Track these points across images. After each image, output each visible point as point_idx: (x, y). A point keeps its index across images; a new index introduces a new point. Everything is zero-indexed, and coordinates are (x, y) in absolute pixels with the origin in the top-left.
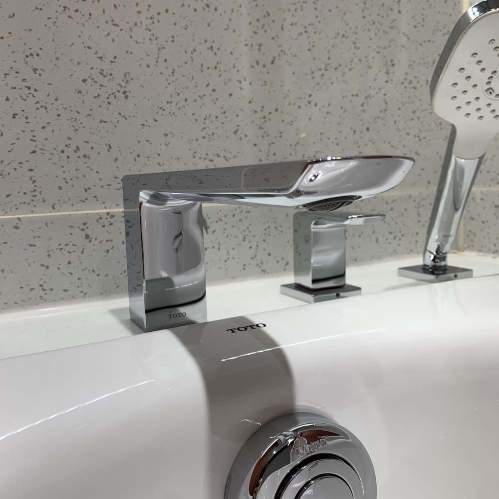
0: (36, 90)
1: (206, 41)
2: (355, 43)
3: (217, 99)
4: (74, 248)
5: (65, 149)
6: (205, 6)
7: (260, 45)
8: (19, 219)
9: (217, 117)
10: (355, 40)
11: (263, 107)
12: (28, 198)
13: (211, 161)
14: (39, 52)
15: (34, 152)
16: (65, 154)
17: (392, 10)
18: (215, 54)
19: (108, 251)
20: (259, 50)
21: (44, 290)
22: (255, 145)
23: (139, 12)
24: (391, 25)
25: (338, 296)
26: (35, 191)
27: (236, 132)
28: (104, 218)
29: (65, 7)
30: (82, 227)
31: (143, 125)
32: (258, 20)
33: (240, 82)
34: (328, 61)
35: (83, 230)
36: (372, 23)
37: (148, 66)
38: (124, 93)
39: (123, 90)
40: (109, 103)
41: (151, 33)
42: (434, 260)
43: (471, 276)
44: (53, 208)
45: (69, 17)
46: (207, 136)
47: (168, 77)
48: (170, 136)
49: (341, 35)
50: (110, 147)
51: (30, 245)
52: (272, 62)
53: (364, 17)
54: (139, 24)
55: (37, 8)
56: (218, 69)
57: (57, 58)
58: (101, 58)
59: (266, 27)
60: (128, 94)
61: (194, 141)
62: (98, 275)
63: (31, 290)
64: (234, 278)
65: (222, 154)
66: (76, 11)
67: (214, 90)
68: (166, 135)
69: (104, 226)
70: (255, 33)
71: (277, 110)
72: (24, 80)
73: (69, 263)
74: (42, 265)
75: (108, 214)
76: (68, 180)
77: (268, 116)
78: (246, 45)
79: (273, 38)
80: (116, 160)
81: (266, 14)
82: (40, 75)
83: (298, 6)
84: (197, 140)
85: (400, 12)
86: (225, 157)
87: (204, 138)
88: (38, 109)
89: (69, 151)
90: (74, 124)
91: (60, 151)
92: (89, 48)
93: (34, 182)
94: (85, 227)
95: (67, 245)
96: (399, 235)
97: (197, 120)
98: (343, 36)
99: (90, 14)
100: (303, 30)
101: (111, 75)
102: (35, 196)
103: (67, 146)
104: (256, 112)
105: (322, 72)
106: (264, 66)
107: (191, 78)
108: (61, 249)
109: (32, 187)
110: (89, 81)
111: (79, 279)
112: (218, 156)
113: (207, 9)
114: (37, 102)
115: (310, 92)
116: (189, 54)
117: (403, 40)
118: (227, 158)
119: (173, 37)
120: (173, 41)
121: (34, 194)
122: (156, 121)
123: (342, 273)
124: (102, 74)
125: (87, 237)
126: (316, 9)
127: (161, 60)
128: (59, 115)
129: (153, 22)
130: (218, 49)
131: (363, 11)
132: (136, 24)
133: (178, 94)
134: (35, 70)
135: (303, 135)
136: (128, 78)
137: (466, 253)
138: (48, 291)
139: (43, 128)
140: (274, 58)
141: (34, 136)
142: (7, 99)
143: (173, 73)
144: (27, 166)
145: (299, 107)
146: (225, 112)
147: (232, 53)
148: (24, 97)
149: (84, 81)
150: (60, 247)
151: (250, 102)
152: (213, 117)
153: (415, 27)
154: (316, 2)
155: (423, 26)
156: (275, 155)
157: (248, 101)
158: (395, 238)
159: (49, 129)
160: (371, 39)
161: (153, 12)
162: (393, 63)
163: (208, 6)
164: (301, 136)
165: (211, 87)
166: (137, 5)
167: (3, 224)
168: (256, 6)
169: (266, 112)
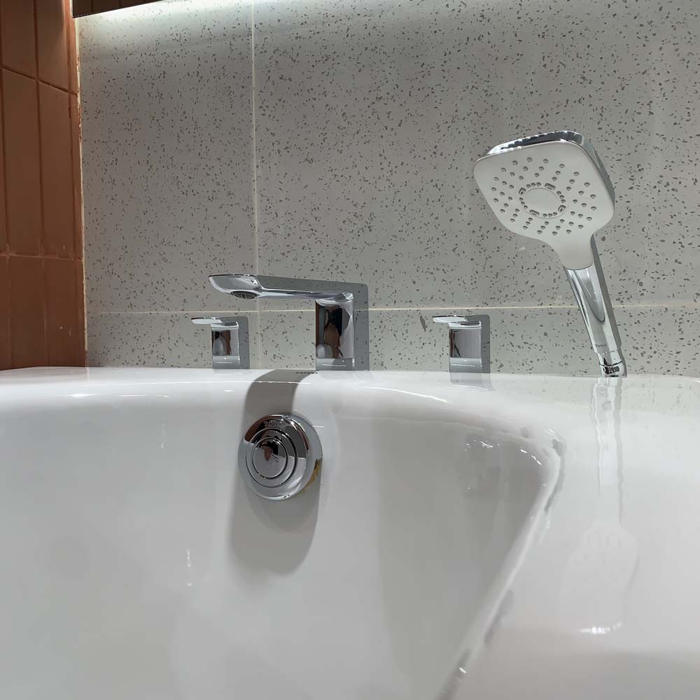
0: (316, 231)
1: (432, 181)
3: (439, 225)
6: (432, 154)
8: (302, 312)
9: (438, 239)
11: (481, 227)
13: (432, 273)
14: (319, 206)
16: (330, 271)
17: (639, 113)
18: (439, 189)
22: (472, 259)
23: (382, 169)
24: (638, 130)
27: (454, 250)
29: (335, 175)
31: (381, 249)
33: (460, 209)
36: (610, 132)
37: (387, 207)
38: (369, 227)
39: (368, 225)
40: (359, 235)
41: (390, 182)
45: (337, 181)
46: (429, 254)
47: (401, 213)
48: (400, 255)
50: (358, 266)
53: (600, 129)
54: (382, 177)
55: (319, 179)
56: (441, 201)
57: (329, 209)
58: (355, 205)
60: (372, 228)
61: (418, 258)
65: (441, 268)
66: (342, 176)
67: (437, 218)
68: (397, 255)
71: (495, 228)
72: (310, 225)
77: (486, 234)
78: (467, 178)
80: (361, 274)
82: (319, 221)
84: (420, 258)
85: (651, 113)
86: (443, 270)
87: (426, 256)
88: (316, 242)
90: (337, 251)
92: (348, 199)
97: (421, 243)
99: (350, 177)
101: (361, 216)
103: (331, 266)
104: (474, 232)
107: (418, 211)
110: (347, 222)
112: (438, 269)
113: (434, 156)
114: (316, 238)
116: (418, 193)
117: (657, 141)
118: (446, 271)
119: (406, 182)
120: (406, 185)
122: (390, 245)
124: (355, 216)
127: (396, 201)
130: (442, 185)
131: (598, 123)
132: (380, 178)
133: (408, 224)
134: (316, 218)
135: (523, 248)
136: (372, 217)
139: (319, 254)
141: (313, 260)
142: (300, 238)
143: (404, 209)
146: (445, 235)
147: (454, 187)
148: (309, 236)
149: (344, 222)
151: (469, 224)
152: (435, 239)
153: (675, 124)
154: (540, 126)
155: (687, 120)
156: (491, 267)
157: (467, 223)
158: (642, 355)
159: (321, 255)
160: (609, 149)
161: (392, 166)
162: (640, 168)
163: (435, 153)
164: (520, 249)
165: (435, 216)
166: (381, 163)
167: (293, 315)
168: (478, 143)
169: (484, 231)
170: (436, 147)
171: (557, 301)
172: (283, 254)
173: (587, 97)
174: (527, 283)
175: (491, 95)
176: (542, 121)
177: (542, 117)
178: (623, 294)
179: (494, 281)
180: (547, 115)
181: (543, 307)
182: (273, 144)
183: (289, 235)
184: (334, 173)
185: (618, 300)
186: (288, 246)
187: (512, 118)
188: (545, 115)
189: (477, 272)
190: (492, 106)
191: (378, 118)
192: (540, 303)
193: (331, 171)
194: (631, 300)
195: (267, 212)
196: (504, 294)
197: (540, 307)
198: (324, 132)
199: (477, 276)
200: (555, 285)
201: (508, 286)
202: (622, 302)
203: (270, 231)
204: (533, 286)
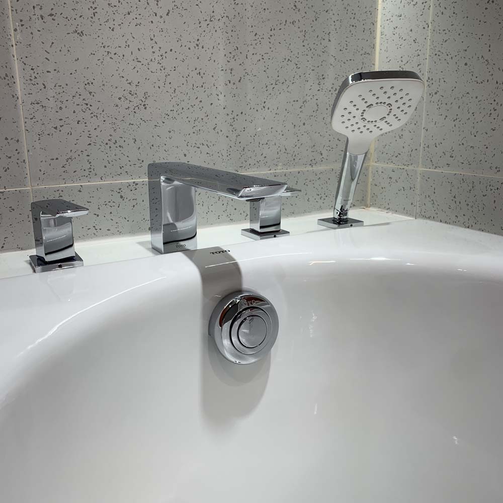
0: (91, 106)
1: (196, 69)
2: (297, 65)
3: (203, 107)
4: (114, 204)
5: (108, 142)
6: (196, 45)
7: (231, 70)
8: (81, 186)
9: (202, 119)
10: (297, 63)
11: (233, 111)
12: (86, 173)
13: (199, 148)
14: (93, 81)
15: (90, 144)
16: (109, 145)
17: (324, 39)
18: (202, 77)
19: (134, 206)
20: (231, 73)
21: (96, 229)
22: (227, 137)
23: (154, 52)
24: (323, 50)
25: (275, 236)
26: (90, 168)
27: (214, 129)
28: (131, 186)
29: (108, 52)
30: (118, 191)
31: (156, 126)
32: (230, 53)
33: (218, 95)
34: (278, 78)
35: (119, 193)
36: (309, 49)
37: (159, 88)
38: (144, 105)
39: (143, 104)
40: (135, 112)
41: (161, 65)
42: (339, 215)
43: (362, 225)
44: (102, 179)
45: (111, 58)
46: (196, 132)
47: (172, 94)
48: (172, 132)
49: (287, 60)
50: (135, 141)
51: (88, 202)
52: (239, 81)
53: (304, 46)
54: (153, 60)
55: (92, 54)
56: (204, 87)
58: (130, 83)
59: (236, 57)
60: (146, 106)
61: (188, 135)
62: (128, 221)
63: (89, 229)
64: (212, 224)
65: (205, 143)
66: (115, 54)
67: (201, 101)
68: (170, 132)
69: (131, 190)
70: (228, 62)
71: (242, 113)
72: (84, 99)
73: (111, 213)
74: (95, 214)
75: (134, 182)
76: (110, 162)
77: (236, 117)
78: (222, 70)
79: (240, 64)
80: (139, 148)
81: (236, 48)
82: (93, 96)
83: (258, 41)
84: (189, 134)
85: (330, 41)
86: (207, 145)
87: (194, 133)
88: (92, 117)
89: (111, 144)
90: (114, 126)
91: (105, 143)
92: (123, 77)
93: (90, 163)
94: (120, 191)
95: (109, 202)
96: (324, 197)
97: (189, 122)
98: (289, 60)
99: (123, 56)
100: (260, 57)
101: (136, 94)
102: (90, 172)
103: (109, 140)
104: (228, 115)
105: (274, 86)
106: (234, 84)
107: (186, 94)
108: (106, 204)
109: (89, 166)
110: (123, 99)
111: (117, 223)
112: (203, 144)
113: (197, 47)
114: (92, 113)
115: (265, 100)
116: (185, 79)
117: (332, 60)
118: (209, 146)
119: (175, 67)
120: (175, 70)
121: (90, 170)
122: (164, 123)
123: (278, 223)
124: (131, 94)
125: (121, 197)
126: (270, 43)
127: (167, 83)
128: (104, 121)
129: (162, 59)
130: (204, 74)
131: (303, 42)
132: (151, 60)
133: (178, 105)
134: (90, 93)
135: (260, 129)
136: (146, 96)
137: (371, 209)
138: (98, 230)
139: (95, 129)
140: (241, 78)
141: (90, 135)
142: (74, 112)
143: (174, 91)
144: (85, 153)
145: (257, 111)
146: (207, 116)
147: (213, 76)
148: (84, 110)
149: (120, 99)
150: (106, 203)
151: (224, 108)
152: (200, 119)
153: (340, 50)
154: (270, 37)
155: (346, 49)
156: (240, 143)
157: (223, 107)
158: (321, 198)
159: (99, 130)
160: (308, 61)
161: (162, 52)
162: (324, 77)
163: (197, 45)
164: (258, 130)
165: (199, 99)
166: (152, 47)
167: (72, 188)
168: (230, 43)
169: (235, 114)
170: (198, 40)
171: (279, 167)
172: (56, 128)
173: (297, 22)
174: (262, 155)
175: (238, 4)
176: (272, 33)
177: (271, 30)
178: (313, 161)
179: (242, 153)
180: (274, 29)
181: (271, 172)
182: (34, 7)
183: (61, 108)
184: (107, 49)
185: (310, 165)
186: (61, 120)
187: (252, 26)
188: (273, 29)
189: (231, 147)
190: (239, 14)
191: (148, 4)
192: (269, 169)
193: (104, 47)
194: (317, 164)
195: (33, 82)
196: (248, 163)
197: (269, 172)
198: (94, 6)
199: (231, 150)
200: (278, 156)
201: (251, 157)
202: (312, 166)
203: (38, 103)
204: (265, 157)
